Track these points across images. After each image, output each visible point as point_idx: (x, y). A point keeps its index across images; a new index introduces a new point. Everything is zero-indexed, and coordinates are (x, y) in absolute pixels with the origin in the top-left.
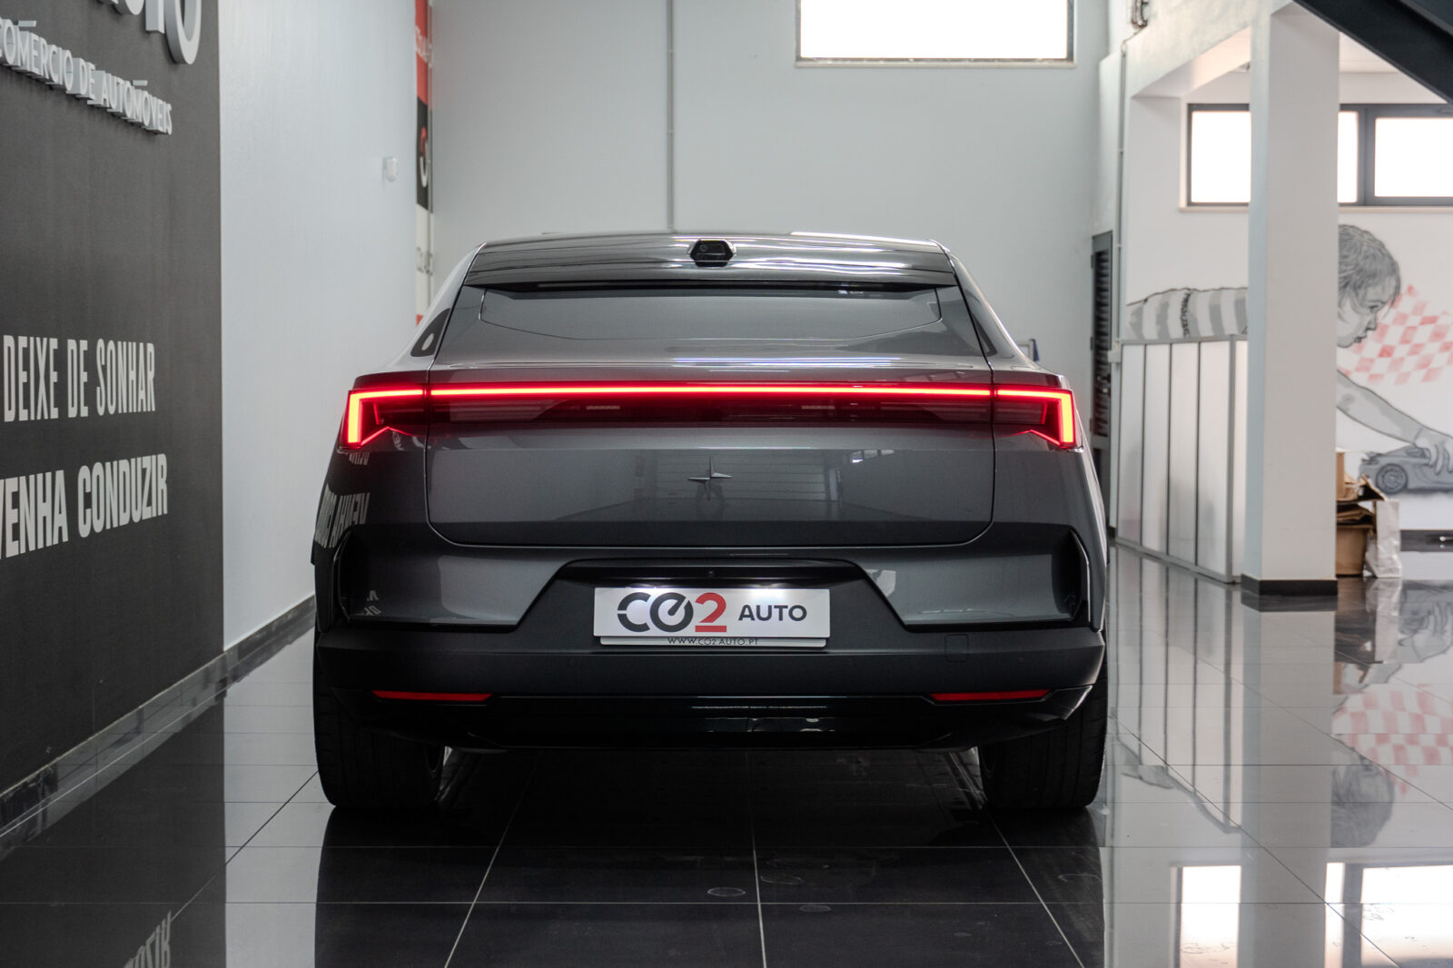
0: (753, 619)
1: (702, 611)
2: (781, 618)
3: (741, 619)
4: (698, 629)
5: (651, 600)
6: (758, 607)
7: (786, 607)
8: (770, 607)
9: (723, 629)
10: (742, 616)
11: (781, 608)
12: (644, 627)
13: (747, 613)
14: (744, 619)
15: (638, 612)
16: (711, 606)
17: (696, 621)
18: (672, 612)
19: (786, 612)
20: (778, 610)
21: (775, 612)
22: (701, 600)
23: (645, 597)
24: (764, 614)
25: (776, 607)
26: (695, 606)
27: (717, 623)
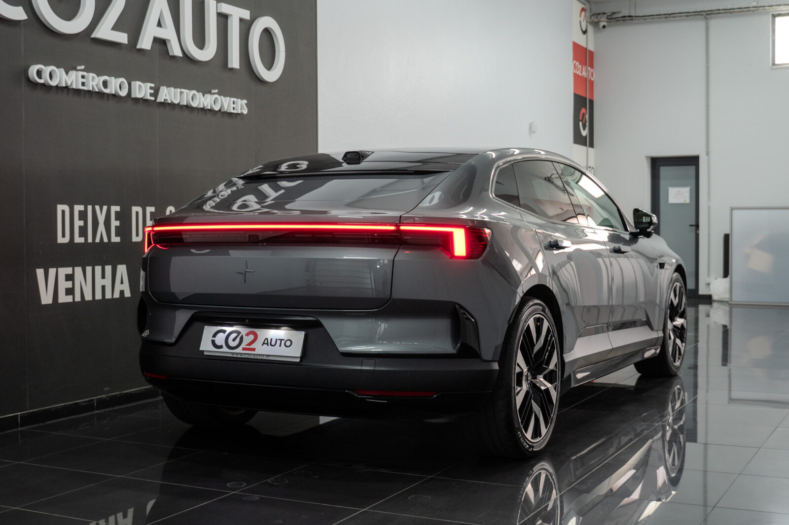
0: (268, 345)
1: (247, 339)
2: (280, 346)
3: (263, 345)
4: (244, 349)
5: (227, 333)
6: (271, 339)
7: (284, 340)
8: (276, 340)
9: (254, 350)
10: (264, 343)
11: (281, 340)
12: (221, 347)
13: (266, 342)
14: (264, 345)
15: (220, 339)
16: (252, 337)
17: (243, 345)
18: (234, 340)
19: (283, 342)
20: (280, 341)
21: (279, 342)
22: (247, 335)
23: (224, 331)
24: (273, 343)
25: (279, 340)
26: (245, 337)
27: (252, 346)
